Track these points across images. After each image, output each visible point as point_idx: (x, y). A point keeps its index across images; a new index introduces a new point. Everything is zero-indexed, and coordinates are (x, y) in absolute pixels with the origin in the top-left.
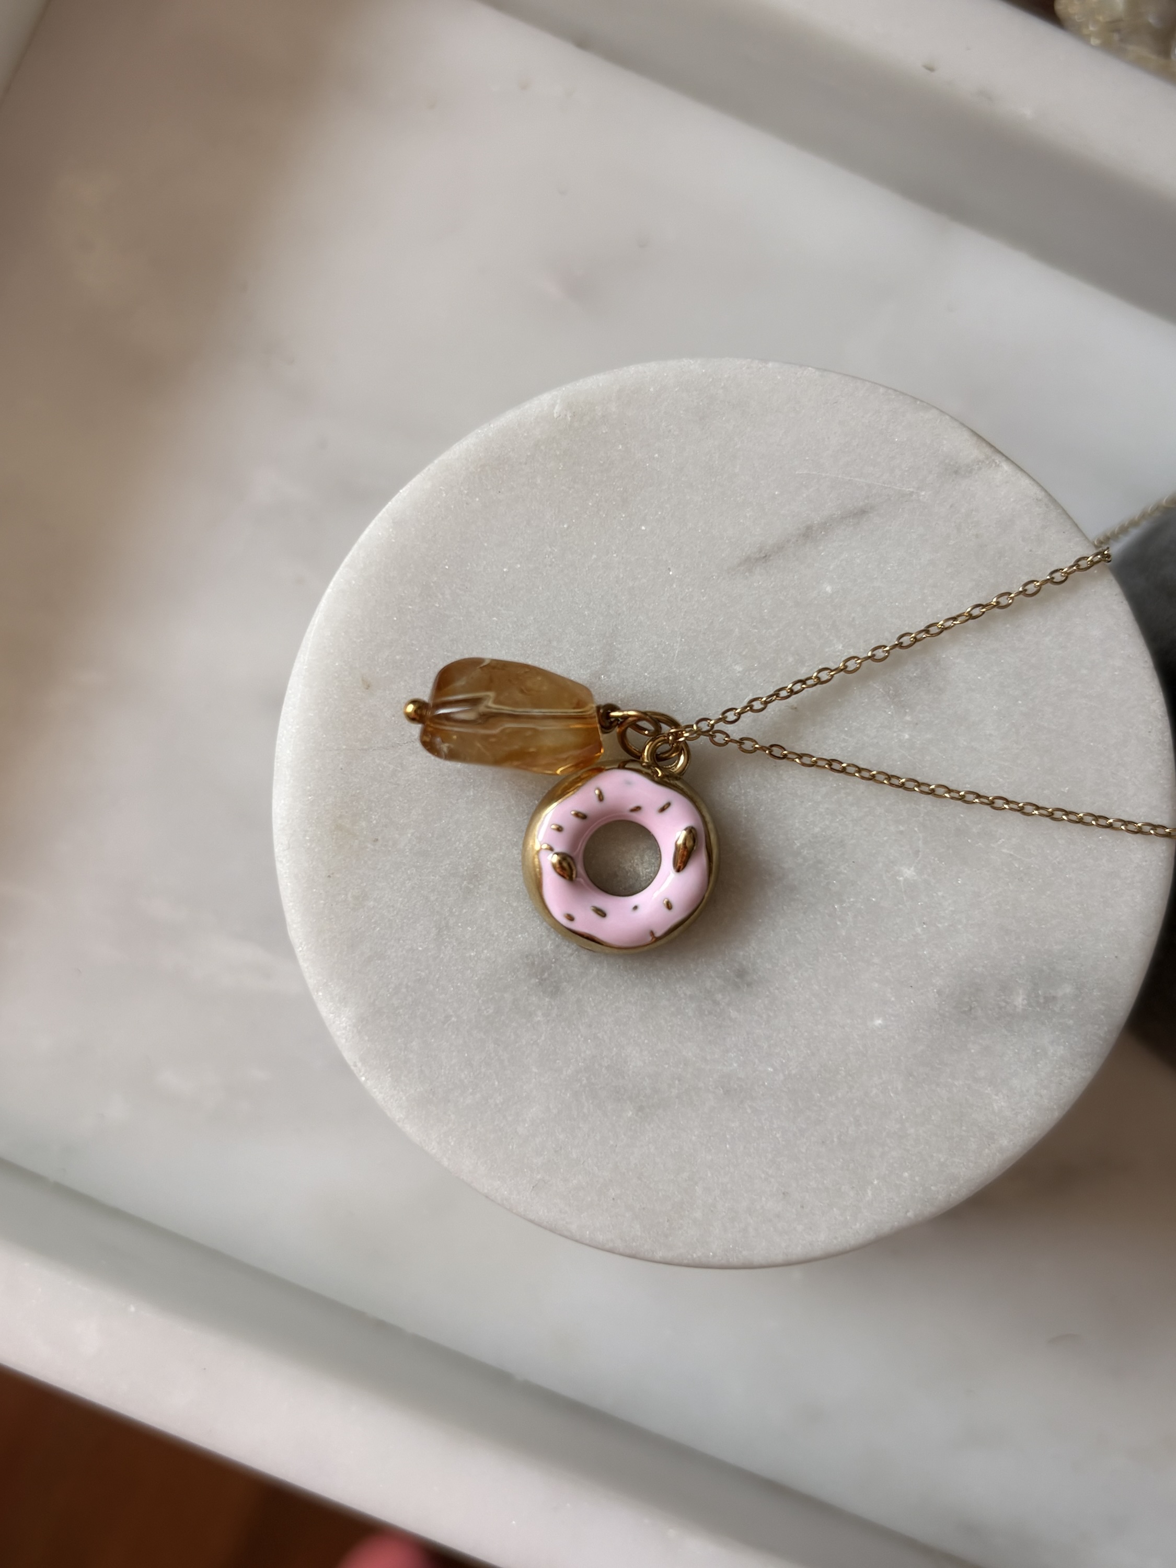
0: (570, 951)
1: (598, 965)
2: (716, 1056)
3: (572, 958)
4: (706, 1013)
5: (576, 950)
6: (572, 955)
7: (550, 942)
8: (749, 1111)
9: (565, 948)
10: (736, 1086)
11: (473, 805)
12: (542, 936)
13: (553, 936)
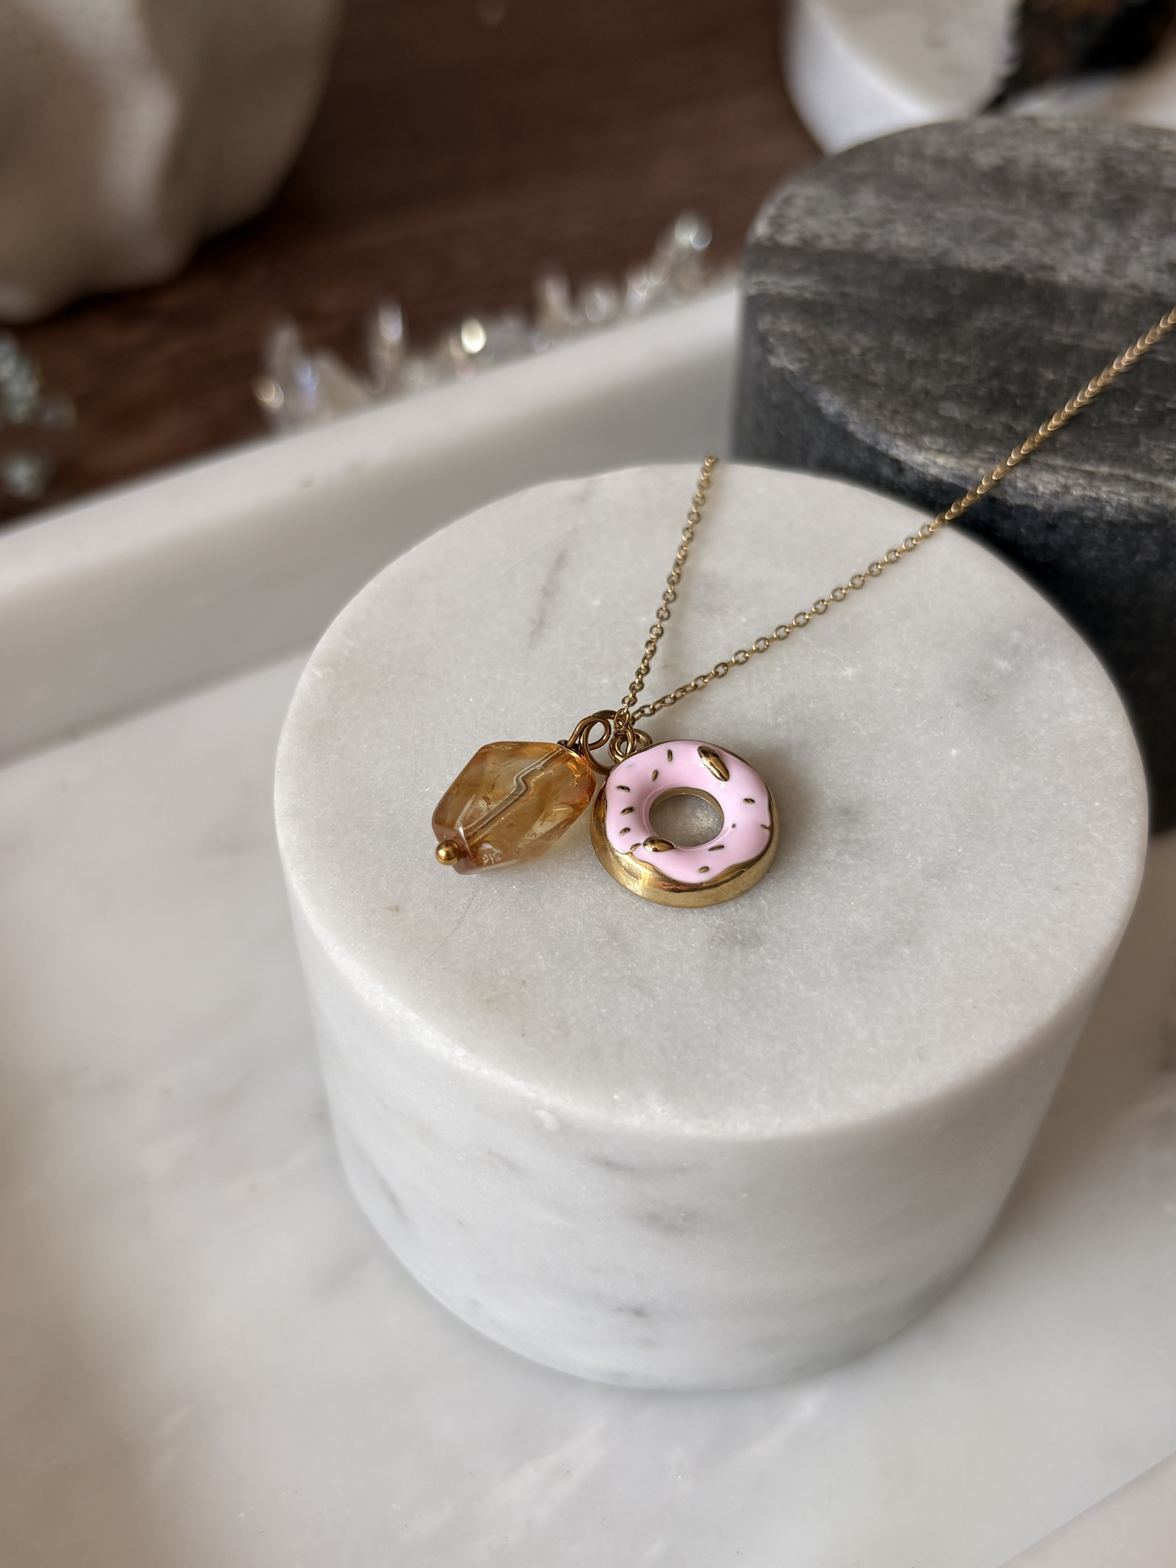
0: (733, 909)
1: (761, 897)
2: (902, 866)
3: (740, 912)
4: (859, 852)
5: (736, 905)
6: (737, 910)
7: (714, 917)
8: (966, 872)
9: (727, 911)
10: (938, 868)
11: (556, 900)
12: (704, 920)
13: (711, 912)
